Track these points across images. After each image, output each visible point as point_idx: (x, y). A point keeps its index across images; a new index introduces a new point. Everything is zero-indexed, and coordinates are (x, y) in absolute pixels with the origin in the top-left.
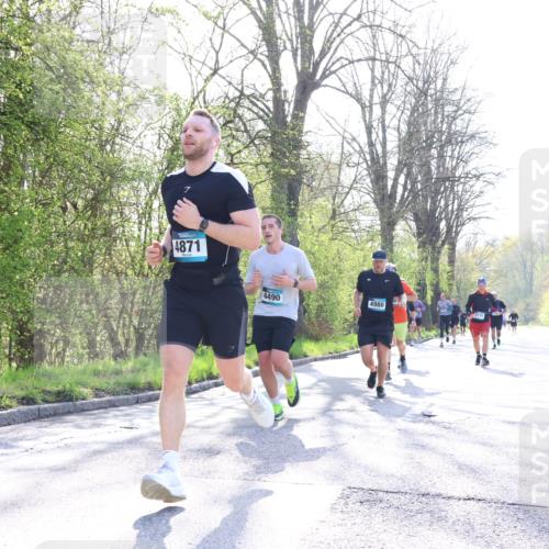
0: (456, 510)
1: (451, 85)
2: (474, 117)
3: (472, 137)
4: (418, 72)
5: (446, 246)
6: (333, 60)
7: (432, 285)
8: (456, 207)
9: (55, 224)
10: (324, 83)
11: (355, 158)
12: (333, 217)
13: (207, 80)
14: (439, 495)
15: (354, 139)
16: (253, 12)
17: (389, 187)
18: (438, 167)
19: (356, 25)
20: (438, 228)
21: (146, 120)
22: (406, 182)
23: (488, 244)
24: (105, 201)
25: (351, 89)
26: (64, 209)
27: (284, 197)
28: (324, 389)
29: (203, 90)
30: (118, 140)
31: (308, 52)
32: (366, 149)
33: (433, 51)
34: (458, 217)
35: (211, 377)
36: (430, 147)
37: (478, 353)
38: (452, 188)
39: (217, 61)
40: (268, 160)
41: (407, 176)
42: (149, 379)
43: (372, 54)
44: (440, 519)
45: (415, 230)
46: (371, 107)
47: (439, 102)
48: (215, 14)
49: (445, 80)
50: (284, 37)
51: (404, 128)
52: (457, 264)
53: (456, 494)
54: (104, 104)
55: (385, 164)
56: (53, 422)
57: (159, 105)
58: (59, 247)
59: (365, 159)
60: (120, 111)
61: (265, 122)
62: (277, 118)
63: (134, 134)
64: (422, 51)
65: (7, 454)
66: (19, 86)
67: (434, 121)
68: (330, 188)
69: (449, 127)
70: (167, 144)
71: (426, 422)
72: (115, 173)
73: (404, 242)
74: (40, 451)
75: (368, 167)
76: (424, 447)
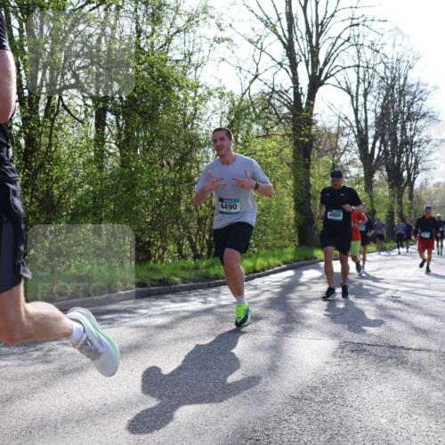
0: (413, 356)
1: (409, 81)
2: (424, 103)
3: (424, 115)
4: (388, 74)
5: (407, 188)
6: (332, 67)
7: (398, 212)
8: (413, 161)
9: (157, 175)
10: (326, 82)
11: (347, 131)
13: (251, 82)
14: (402, 347)
15: (346, 118)
16: (280, 39)
17: (370, 149)
18: (401, 136)
19: (347, 44)
20: (402, 176)
21: (212, 109)
22: (381, 146)
23: (435, 185)
24: (188, 160)
25: (344, 86)
26: (162, 166)
27: (301, 156)
29: (249, 88)
30: (195, 121)
31: (315, 63)
32: (354, 124)
33: (398, 60)
34: (415, 168)
35: (255, 271)
36: (396, 122)
38: (411, 150)
39: (257, 70)
40: (290, 132)
42: (216, 272)
43: (357, 63)
44: (402, 363)
45: (387, 177)
46: (357, 97)
47: (402, 93)
48: (256, 40)
49: (406, 79)
50: (300, 53)
51: (379, 110)
52: (414, 199)
53: (414, 347)
54: (186, 99)
55: (367, 133)
56: (157, 299)
57: (220, 98)
58: (159, 190)
59: (354, 132)
60: (196, 103)
61: (288, 108)
62: (296, 106)
63: (205, 117)
64: (390, 61)
65: (130, 317)
67: (399, 106)
68: (332, 150)
69: (409, 109)
70: (226, 123)
71: (394, 301)
72: (193, 142)
73: (379, 185)
74: (150, 316)
75: (356, 136)
76: (392, 317)
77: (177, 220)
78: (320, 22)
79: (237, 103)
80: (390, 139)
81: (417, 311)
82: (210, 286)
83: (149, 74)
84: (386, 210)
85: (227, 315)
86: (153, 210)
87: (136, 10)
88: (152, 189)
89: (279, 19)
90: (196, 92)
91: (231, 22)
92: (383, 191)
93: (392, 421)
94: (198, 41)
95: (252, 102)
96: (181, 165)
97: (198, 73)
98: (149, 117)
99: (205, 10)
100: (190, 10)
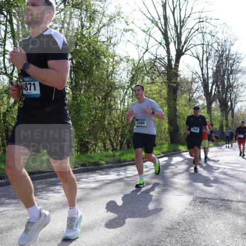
0: (235, 205)
1: (232, 52)
2: (240, 64)
3: (240, 71)
4: (220, 48)
5: (231, 111)
6: (189, 45)
7: (225, 125)
8: (234, 97)
9: (92, 105)
10: (185, 53)
11: (197, 80)
12: (189, 101)
13: (144, 53)
14: (228, 200)
15: (197, 73)
16: (160, 30)
17: (210, 90)
18: (227, 83)
19: (197, 32)
20: (227, 104)
21: (123, 68)
22: (216, 88)
24: (109, 96)
25: (195, 55)
26: (95, 99)
27: (172, 94)
28: (187, 162)
29: (143, 57)
30: (113, 75)
31: (179, 42)
32: (201, 76)
33: (225, 41)
34: (235, 100)
36: (224, 75)
37: (240, 151)
38: (233, 90)
39: (148, 47)
40: (166, 81)
41: (216, 86)
42: (125, 158)
43: (202, 43)
44: (228, 209)
45: (219, 105)
46: (202, 61)
47: (227, 59)
48: (146, 30)
49: (229, 51)
50: (171, 37)
51: (215, 68)
52: (235, 117)
53: (235, 200)
54: (108, 63)
55: (208, 81)
56: (92, 173)
57: (127, 62)
58: (93, 113)
59: (201, 80)
60: (114, 65)
61: (164, 67)
62: (169, 66)
63: (119, 73)
64: (221, 41)
66: (80, 58)
67: (226, 66)
68: (189, 90)
69: (231, 68)
70: (130, 76)
71: (224, 174)
72: (112, 87)
73: (215, 110)
74: (88, 183)
75: (202, 83)
76: (223, 183)
77: (103, 130)
78: (182, 20)
79: (136, 65)
80: (221, 85)
81: (237, 180)
82: (121, 166)
83: (88, 49)
84: (219, 124)
85: (131, 182)
86: (90, 124)
87: (81, 14)
88: (89, 112)
89: (160, 19)
90: (114, 59)
91: (133, 21)
92: (217, 113)
93: (223, 242)
94: (115, 31)
95: (145, 64)
96: (105, 99)
97: (115, 49)
98: (88, 73)
99: (119, 14)
100: (110, 14)
